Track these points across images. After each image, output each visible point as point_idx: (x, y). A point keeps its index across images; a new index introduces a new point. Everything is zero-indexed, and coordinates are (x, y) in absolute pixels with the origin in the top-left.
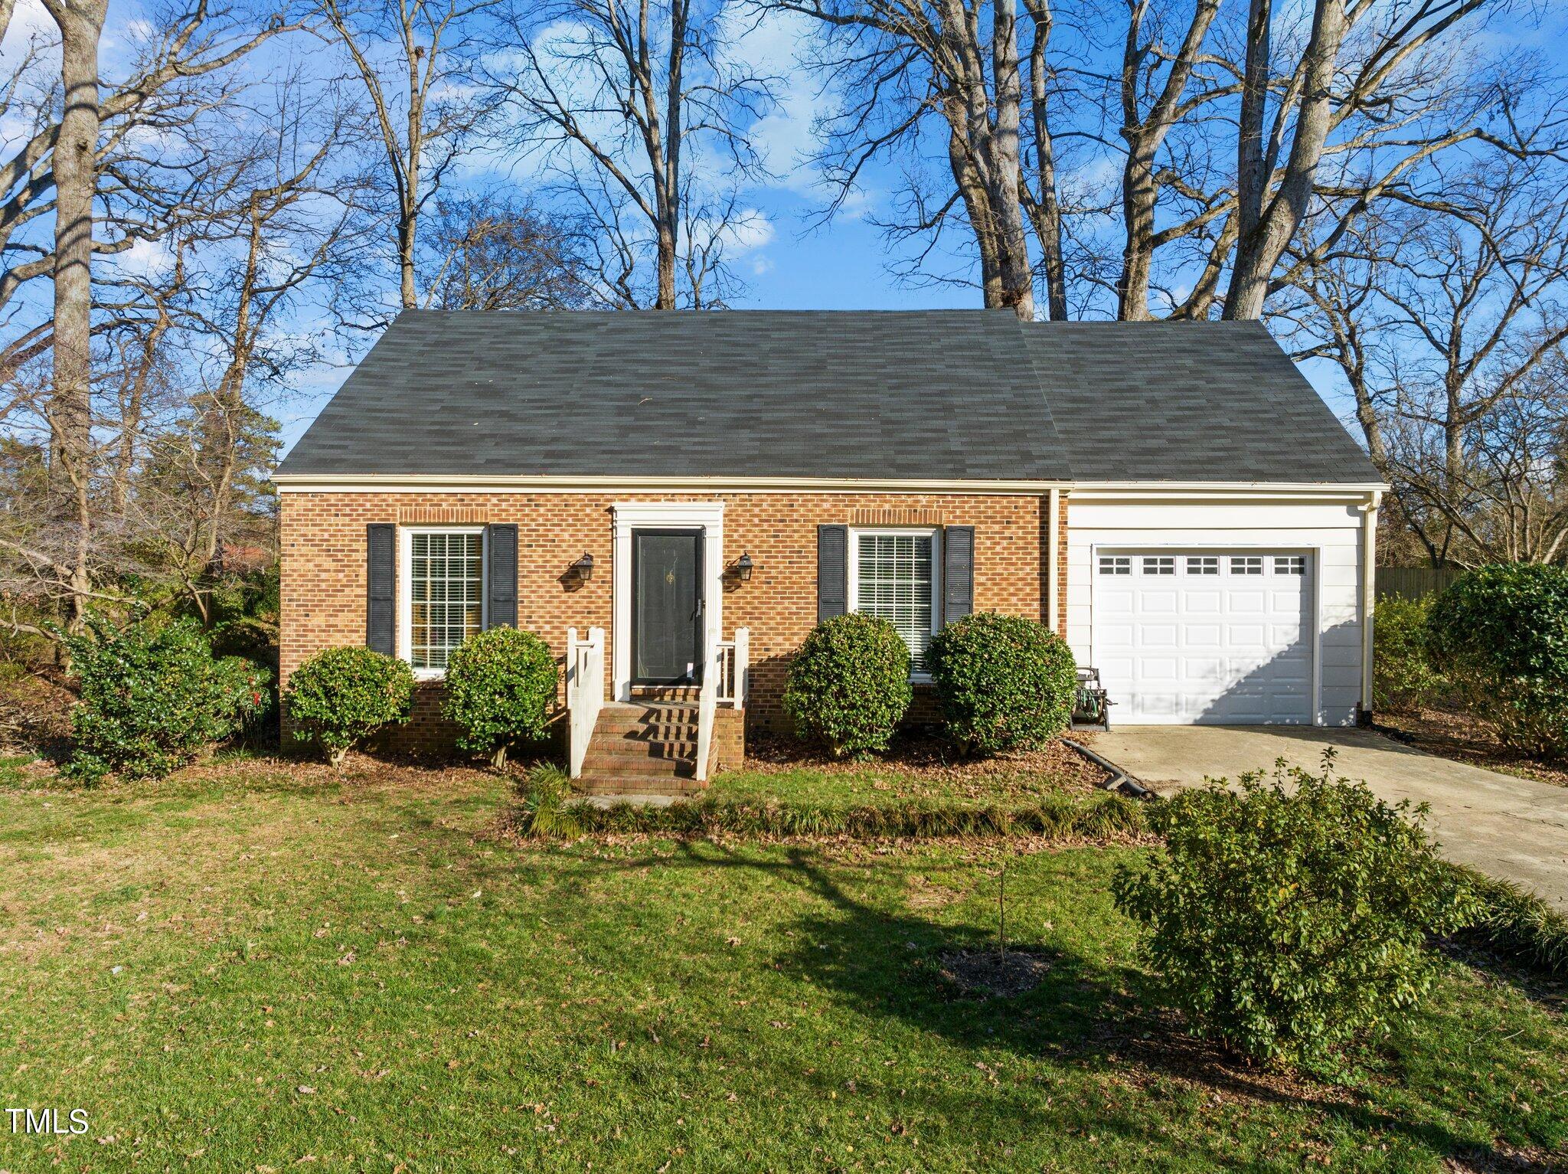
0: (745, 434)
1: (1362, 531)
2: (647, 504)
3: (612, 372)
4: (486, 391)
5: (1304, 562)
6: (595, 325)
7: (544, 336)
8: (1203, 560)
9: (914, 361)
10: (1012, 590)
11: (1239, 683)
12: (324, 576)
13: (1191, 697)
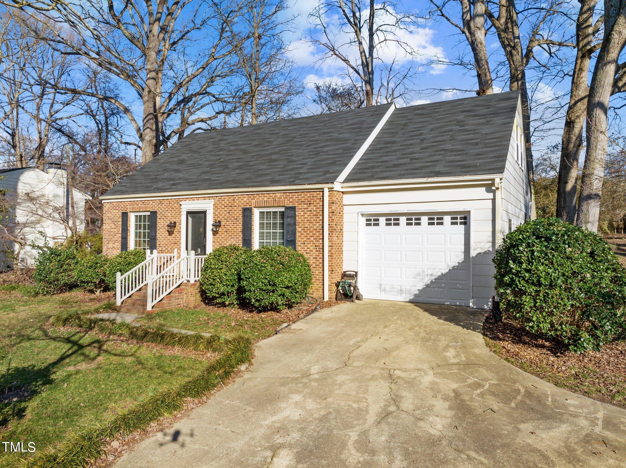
0: (237, 171)
1: (494, 201)
2: (191, 202)
4: (181, 162)
5: (467, 218)
8: (414, 218)
9: (328, 133)
12: (112, 230)
13: (408, 288)
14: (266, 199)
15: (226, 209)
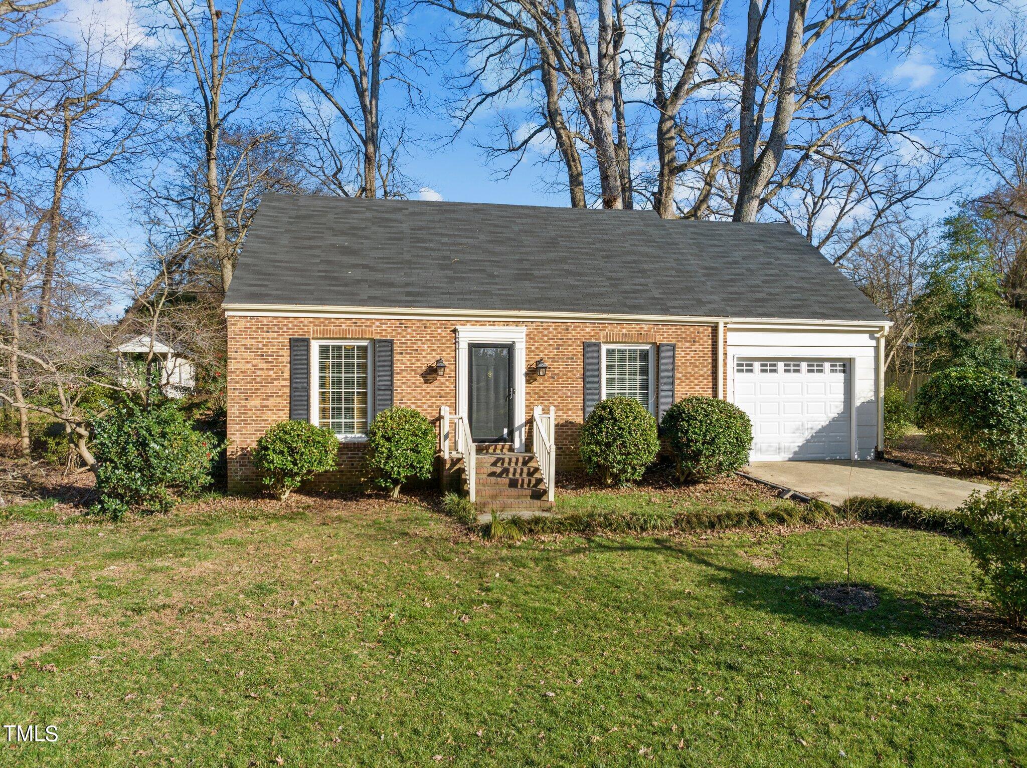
0: (527, 284)
1: (877, 348)
2: (478, 327)
3: (424, 241)
4: (346, 251)
5: (846, 366)
6: (401, 209)
7: (369, 215)
8: (793, 364)
9: (611, 241)
10: (696, 382)
11: (812, 436)
12: (259, 372)
13: (787, 445)
14: (624, 331)
15: (551, 342)
